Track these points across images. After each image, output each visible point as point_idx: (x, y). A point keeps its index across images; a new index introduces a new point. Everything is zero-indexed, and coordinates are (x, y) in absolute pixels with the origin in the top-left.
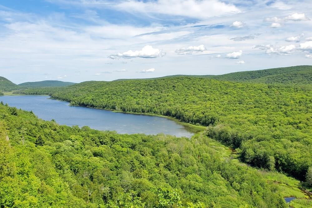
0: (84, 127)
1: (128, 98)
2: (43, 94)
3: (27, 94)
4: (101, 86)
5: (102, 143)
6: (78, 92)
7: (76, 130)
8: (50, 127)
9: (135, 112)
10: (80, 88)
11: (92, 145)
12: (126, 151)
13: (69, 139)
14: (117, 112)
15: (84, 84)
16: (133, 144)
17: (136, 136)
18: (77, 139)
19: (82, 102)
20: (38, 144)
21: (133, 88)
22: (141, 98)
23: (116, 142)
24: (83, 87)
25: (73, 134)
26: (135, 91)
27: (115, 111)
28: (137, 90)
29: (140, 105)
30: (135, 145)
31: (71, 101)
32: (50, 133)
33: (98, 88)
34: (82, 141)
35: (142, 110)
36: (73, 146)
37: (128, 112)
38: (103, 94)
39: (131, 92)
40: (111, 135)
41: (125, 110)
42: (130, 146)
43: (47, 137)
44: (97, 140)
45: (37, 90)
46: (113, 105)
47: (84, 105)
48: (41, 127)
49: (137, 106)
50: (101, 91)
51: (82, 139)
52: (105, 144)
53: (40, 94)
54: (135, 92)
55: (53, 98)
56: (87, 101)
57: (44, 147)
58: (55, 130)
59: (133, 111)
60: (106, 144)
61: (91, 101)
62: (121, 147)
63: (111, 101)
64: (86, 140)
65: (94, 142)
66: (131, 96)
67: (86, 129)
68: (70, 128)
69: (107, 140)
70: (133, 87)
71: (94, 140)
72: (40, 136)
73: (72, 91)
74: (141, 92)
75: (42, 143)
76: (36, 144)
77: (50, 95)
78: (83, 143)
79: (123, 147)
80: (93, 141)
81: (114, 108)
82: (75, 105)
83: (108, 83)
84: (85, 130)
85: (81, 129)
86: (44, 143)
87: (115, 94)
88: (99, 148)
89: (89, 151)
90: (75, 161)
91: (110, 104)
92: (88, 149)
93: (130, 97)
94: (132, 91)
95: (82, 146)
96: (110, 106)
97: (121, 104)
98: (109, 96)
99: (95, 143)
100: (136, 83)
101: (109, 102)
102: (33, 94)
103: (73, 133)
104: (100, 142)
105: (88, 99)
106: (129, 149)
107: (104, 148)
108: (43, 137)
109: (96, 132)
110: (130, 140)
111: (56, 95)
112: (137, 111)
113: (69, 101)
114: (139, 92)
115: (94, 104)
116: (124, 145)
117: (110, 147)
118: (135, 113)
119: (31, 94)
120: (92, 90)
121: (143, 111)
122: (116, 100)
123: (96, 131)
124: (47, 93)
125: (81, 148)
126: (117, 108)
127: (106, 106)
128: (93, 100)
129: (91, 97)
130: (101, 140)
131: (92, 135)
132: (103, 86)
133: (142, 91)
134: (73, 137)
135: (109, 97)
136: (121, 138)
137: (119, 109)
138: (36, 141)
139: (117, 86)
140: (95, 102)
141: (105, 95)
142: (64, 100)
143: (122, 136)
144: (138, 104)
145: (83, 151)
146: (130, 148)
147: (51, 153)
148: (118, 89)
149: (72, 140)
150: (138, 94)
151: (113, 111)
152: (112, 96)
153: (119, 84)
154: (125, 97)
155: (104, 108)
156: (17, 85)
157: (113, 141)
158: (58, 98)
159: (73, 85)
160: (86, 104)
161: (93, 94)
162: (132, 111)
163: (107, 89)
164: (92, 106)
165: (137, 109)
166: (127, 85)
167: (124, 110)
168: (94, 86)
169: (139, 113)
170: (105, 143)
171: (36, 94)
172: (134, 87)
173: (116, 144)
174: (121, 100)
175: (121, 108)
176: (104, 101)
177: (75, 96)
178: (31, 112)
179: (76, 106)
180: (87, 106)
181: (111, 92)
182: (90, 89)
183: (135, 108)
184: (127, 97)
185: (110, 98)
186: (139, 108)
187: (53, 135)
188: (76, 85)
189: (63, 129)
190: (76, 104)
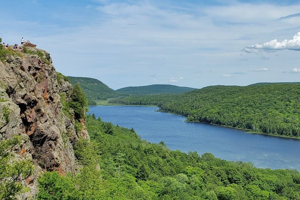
0: (206, 154)
1: (271, 112)
2: (150, 104)
3: (127, 104)
4: (232, 93)
5: (231, 181)
6: (199, 102)
7: (193, 159)
8: (157, 153)
9: (282, 134)
10: (201, 95)
11: (216, 183)
12: (268, 196)
13: (184, 172)
14: (254, 133)
16: (278, 186)
17: (282, 172)
18: (195, 173)
19: (203, 117)
20: (139, 178)
21: (279, 97)
22: (291, 112)
23: (252, 181)
24: (206, 95)
25: (189, 165)
26: (282, 101)
27: (251, 132)
28: (286, 100)
29: (290, 124)
30: (282, 188)
31: (188, 114)
32: (157, 161)
33: (227, 96)
34: (202, 176)
35: (293, 131)
36: (189, 183)
38: (233, 105)
39: (275, 103)
40: (245, 169)
42: (273, 187)
43: (153, 168)
44: (225, 175)
45: (141, 99)
46: (248, 122)
47: (206, 122)
48: (145, 152)
49: (284, 126)
50: (232, 100)
51: (202, 173)
52: (235, 183)
53: (145, 104)
54: (282, 103)
55: (164, 109)
56: (211, 115)
57: (148, 182)
58: (164, 157)
59: (278, 133)
60: (237, 183)
61: (216, 115)
62: (260, 189)
63: (246, 117)
64: (208, 175)
65: (220, 178)
66: (276, 109)
67: (208, 157)
68: (185, 155)
69: (239, 176)
70: (278, 94)
71: (220, 175)
72: (143, 166)
73: (190, 100)
74: (292, 104)
76: (136, 177)
77: (160, 106)
78: (204, 180)
79: (262, 189)
80: (218, 176)
81: (249, 127)
82: (193, 121)
83: (241, 89)
84: (207, 160)
85: (201, 156)
86: (147, 176)
87: (251, 106)
88: (226, 188)
89: (212, 192)
91: (243, 120)
92: (210, 189)
93: (274, 111)
94: (277, 102)
95: (203, 184)
96: (244, 124)
97: (260, 120)
98: (243, 108)
99: (222, 181)
100: (284, 88)
101: (242, 117)
102: (136, 104)
103: (189, 163)
104: (229, 179)
105: (213, 112)
106: (272, 193)
107: (233, 189)
108: (147, 167)
109: (223, 163)
110: (274, 179)
111: (168, 105)
112: (284, 132)
113: (186, 115)
114: (288, 103)
115: (221, 119)
116: (265, 186)
117: (243, 188)
118: (281, 136)
120: (219, 98)
121: (295, 134)
122: (253, 115)
123: (222, 161)
124: (155, 102)
125: (201, 187)
126: (254, 128)
127: (238, 124)
128: (219, 113)
129: (217, 110)
130: (230, 176)
131: (217, 168)
132: (234, 93)
133: (293, 102)
134: (190, 169)
135: (243, 110)
136: (260, 175)
137: (258, 129)
138: (137, 174)
139: (254, 94)
140: (223, 116)
141: (237, 107)
142: (178, 113)
143: (262, 171)
144: (286, 122)
145: (203, 192)
146: (274, 191)
147: (158, 193)
148: (257, 98)
149: (187, 173)
150: (287, 105)
151: (249, 131)
152: (247, 108)
153: (258, 89)
154: (266, 110)
155: (235, 126)
156: (115, 91)
157: (247, 179)
158: (170, 110)
160: (208, 119)
161: (219, 106)
162: (276, 133)
163: (240, 97)
164: (218, 123)
165: (284, 129)
166: (270, 91)
167: (265, 131)
168: (222, 93)
169: (288, 137)
170: (235, 181)
171: (141, 104)
172: (281, 96)
173: (251, 183)
174: (260, 116)
175: (261, 127)
176: (235, 116)
177: (195, 107)
178: (132, 131)
179: (195, 122)
180: (210, 122)
181: (246, 102)
182: (215, 98)
183: (282, 128)
184: (270, 110)
186: (289, 128)
187: (161, 164)
188: (195, 92)
189: (175, 156)
190: (195, 120)
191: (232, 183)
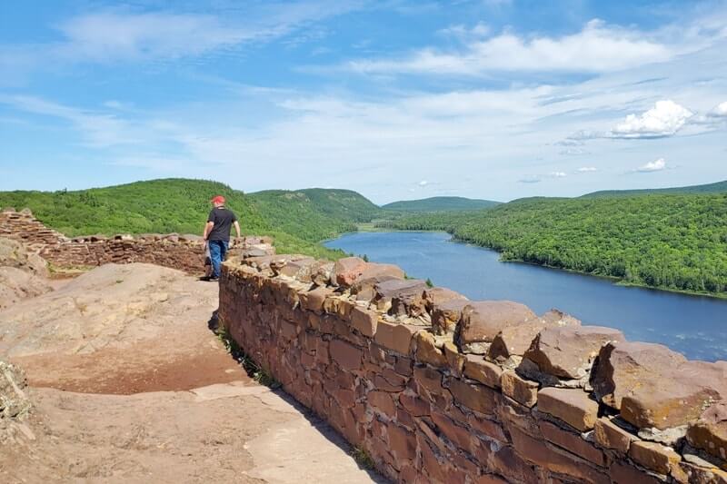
1: (656, 246)
2: (435, 229)
3: (402, 229)
6: (515, 226)
9: (685, 288)
14: (631, 286)
15: (524, 205)
19: (530, 254)
21: (665, 219)
22: (694, 247)
24: (525, 214)
26: (671, 226)
27: (623, 283)
28: (679, 224)
29: (699, 269)
31: (500, 248)
35: (707, 282)
37: (663, 287)
38: (581, 232)
39: (660, 230)
45: (421, 221)
46: (615, 264)
47: (535, 262)
49: (687, 273)
50: (576, 225)
53: (428, 229)
56: (544, 251)
59: (677, 286)
61: (552, 251)
63: (609, 254)
66: (664, 241)
73: (500, 224)
74: (691, 231)
77: (451, 232)
82: (513, 260)
87: (616, 235)
91: (605, 261)
93: (661, 245)
94: (663, 227)
96: (606, 267)
97: (638, 262)
98: (601, 238)
101: (602, 255)
102: (415, 229)
105: (546, 245)
111: (465, 231)
112: (690, 284)
113: (498, 249)
115: (563, 258)
118: (684, 291)
119: (411, 229)
120: (550, 221)
121: (711, 287)
122: (623, 251)
124: (442, 226)
126: (630, 275)
127: (595, 267)
128: (557, 248)
129: (552, 242)
135: (600, 242)
137: (636, 278)
140: (565, 254)
141: (588, 237)
142: (483, 245)
144: (690, 266)
148: (624, 221)
150: (683, 234)
151: (619, 280)
152: (609, 239)
154: (645, 243)
155: (590, 270)
158: (469, 240)
160: (540, 258)
161: (555, 234)
162: (673, 285)
164: (558, 266)
165: (689, 279)
167: (651, 281)
169: (697, 293)
171: (421, 229)
172: (668, 217)
174: (635, 253)
175: (642, 275)
176: (588, 252)
177: (510, 236)
179: (516, 262)
180: (543, 262)
181: (604, 228)
183: (684, 276)
184: (653, 242)
185: (604, 244)
186: (698, 277)
190: (516, 258)
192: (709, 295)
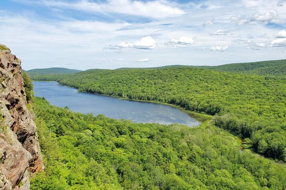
0: (99, 116)
2: (52, 80)
3: (36, 80)
4: (107, 74)
6: (85, 79)
8: (67, 115)
9: (141, 99)
10: (86, 75)
11: (111, 135)
13: (88, 128)
15: (90, 71)
16: (151, 135)
18: (96, 129)
19: (89, 89)
20: (59, 134)
21: (138, 77)
22: (146, 86)
23: (134, 132)
24: (89, 75)
26: (140, 79)
29: (146, 93)
30: (153, 135)
31: (78, 87)
32: (69, 122)
33: (104, 76)
34: (101, 131)
35: (148, 97)
36: (93, 136)
37: (134, 100)
38: (109, 81)
39: (136, 81)
40: (128, 125)
41: (131, 97)
42: (148, 136)
43: (67, 126)
44: (116, 129)
45: (45, 77)
46: (119, 92)
47: (91, 92)
48: (59, 115)
49: (142, 94)
50: (108, 79)
51: (101, 128)
53: (48, 80)
54: (140, 81)
55: (61, 84)
56: (95, 88)
57: (65, 137)
58: (72, 118)
59: (139, 99)
60: (125, 134)
61: (98, 88)
63: (118, 89)
64: (105, 130)
65: (113, 131)
66: (137, 84)
67: (101, 117)
68: (85, 116)
69: (125, 129)
70: (137, 75)
71: (113, 130)
72: (60, 126)
73: (79, 78)
75: (62, 133)
76: (56, 133)
77: (58, 82)
78: (103, 133)
80: (112, 130)
81: (120, 95)
84: (101, 119)
85: (96, 117)
86: (64, 132)
87: (121, 82)
88: (120, 139)
89: (111, 142)
90: (99, 153)
91: (116, 91)
93: (135, 86)
95: (102, 136)
96: (116, 93)
97: (127, 91)
98: (116, 83)
100: (141, 72)
101: (115, 89)
102: (42, 80)
103: (90, 122)
104: (119, 132)
105: (96, 87)
107: (124, 139)
108: (63, 126)
109: (112, 121)
111: (64, 81)
112: (142, 98)
113: (77, 88)
114: (143, 80)
115: (102, 91)
116: (143, 135)
118: (140, 101)
119: (40, 80)
120: (99, 77)
121: (149, 99)
122: (123, 88)
123: (111, 119)
124: (55, 79)
125: (101, 138)
126: (123, 96)
127: (113, 93)
128: (100, 87)
129: (98, 85)
130: (120, 130)
132: (108, 74)
134: (91, 126)
138: (57, 131)
139: (122, 75)
140: (102, 89)
142: (71, 86)
144: (143, 92)
146: (148, 138)
147: (73, 144)
148: (124, 78)
149: (91, 129)
150: (143, 82)
151: (120, 98)
152: (118, 84)
153: (124, 72)
154: (130, 85)
155: (111, 94)
156: (26, 72)
157: (131, 131)
158: (66, 84)
159: (80, 73)
160: (93, 91)
161: (100, 82)
162: (137, 99)
163: (113, 77)
164: (99, 93)
165: (142, 97)
166: (132, 74)
168: (100, 74)
169: (145, 101)
170: (123, 133)
171: (45, 80)
173: (134, 134)
174: (127, 88)
175: (127, 96)
176: (110, 89)
177: (83, 83)
178: (43, 99)
179: (83, 92)
180: (94, 92)
181: (117, 80)
182: (96, 77)
183: (141, 96)
184: (133, 85)
185: (116, 85)
186: (145, 96)
187: (72, 124)
188: (82, 73)
189: (79, 117)
190: (84, 91)
191: (121, 134)
192: (148, 101)
